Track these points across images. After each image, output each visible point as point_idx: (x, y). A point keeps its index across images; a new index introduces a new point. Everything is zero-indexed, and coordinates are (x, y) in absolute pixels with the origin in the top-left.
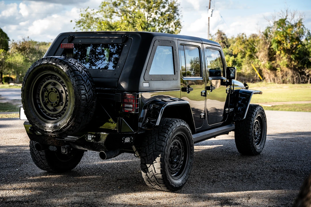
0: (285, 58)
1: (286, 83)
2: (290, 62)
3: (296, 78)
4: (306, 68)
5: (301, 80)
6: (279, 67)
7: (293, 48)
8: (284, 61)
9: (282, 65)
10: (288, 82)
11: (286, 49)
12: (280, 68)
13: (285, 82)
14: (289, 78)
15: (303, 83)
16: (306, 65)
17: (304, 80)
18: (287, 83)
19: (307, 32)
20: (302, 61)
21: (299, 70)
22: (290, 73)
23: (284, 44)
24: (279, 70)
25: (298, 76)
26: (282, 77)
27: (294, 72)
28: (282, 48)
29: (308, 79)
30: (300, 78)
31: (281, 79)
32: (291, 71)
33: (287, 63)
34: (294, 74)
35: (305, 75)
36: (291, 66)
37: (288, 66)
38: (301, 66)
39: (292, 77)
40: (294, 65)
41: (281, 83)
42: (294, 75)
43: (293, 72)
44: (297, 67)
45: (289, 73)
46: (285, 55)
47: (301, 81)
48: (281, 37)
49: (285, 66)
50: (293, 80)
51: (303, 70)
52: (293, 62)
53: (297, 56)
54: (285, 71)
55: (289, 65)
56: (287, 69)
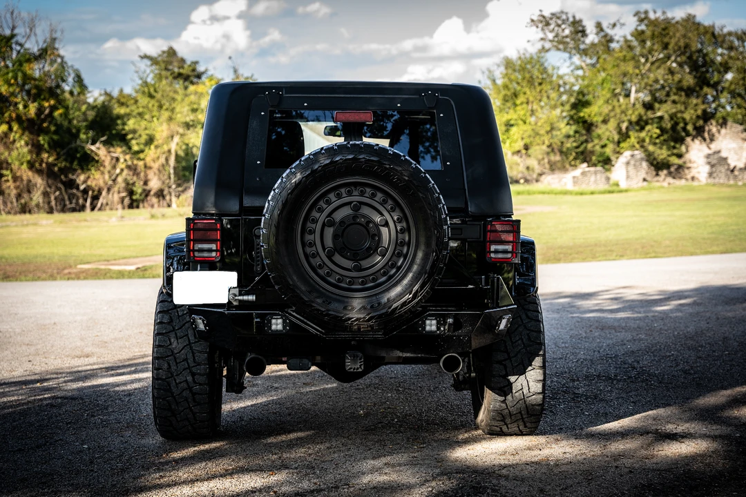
0: (23, 142)
1: (30, 212)
2: (38, 154)
3: (56, 198)
4: (79, 171)
5: (67, 203)
6: (7, 169)
7: (43, 116)
8: (20, 150)
9: (17, 163)
10: (36, 209)
11: (24, 118)
12: (11, 170)
13: (28, 210)
14: (37, 197)
15: (74, 210)
16: (75, 163)
17: (74, 201)
18: (32, 211)
19: (73, 75)
20: (65, 151)
21: (63, 177)
22: (38, 186)
23: (16, 104)
24: (7, 176)
25: (61, 193)
26: (19, 196)
27: (50, 182)
28: (14, 115)
29: (86, 200)
30: (66, 197)
31: (14, 200)
32: (43, 180)
33: (29, 158)
34: (50, 187)
35: (78, 188)
36: (41, 165)
37: (31, 165)
38: (65, 166)
39: (46, 194)
40: (47, 163)
41: (15, 213)
42: (48, 190)
43: (47, 182)
44: (56, 169)
45: (36, 185)
46: (23, 134)
47: (69, 206)
48: (10, 85)
49: (25, 166)
50: (49, 203)
51: (70, 176)
52: (45, 155)
53: (55, 137)
54: (25, 178)
55: (35, 161)
56: (30, 174)
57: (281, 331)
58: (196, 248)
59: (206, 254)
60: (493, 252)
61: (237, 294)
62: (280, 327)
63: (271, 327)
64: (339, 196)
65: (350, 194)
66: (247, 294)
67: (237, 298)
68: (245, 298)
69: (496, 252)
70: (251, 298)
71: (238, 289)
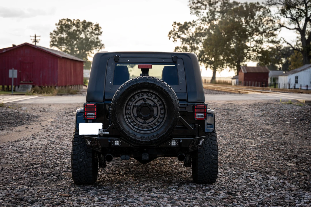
57: (118, 145)
58: (87, 115)
59: (91, 117)
60: (197, 116)
61: (102, 132)
62: (118, 144)
63: (114, 144)
64: (139, 96)
65: (143, 95)
66: (106, 131)
67: (102, 133)
68: (105, 133)
69: (198, 116)
70: (108, 133)
71: (102, 130)
